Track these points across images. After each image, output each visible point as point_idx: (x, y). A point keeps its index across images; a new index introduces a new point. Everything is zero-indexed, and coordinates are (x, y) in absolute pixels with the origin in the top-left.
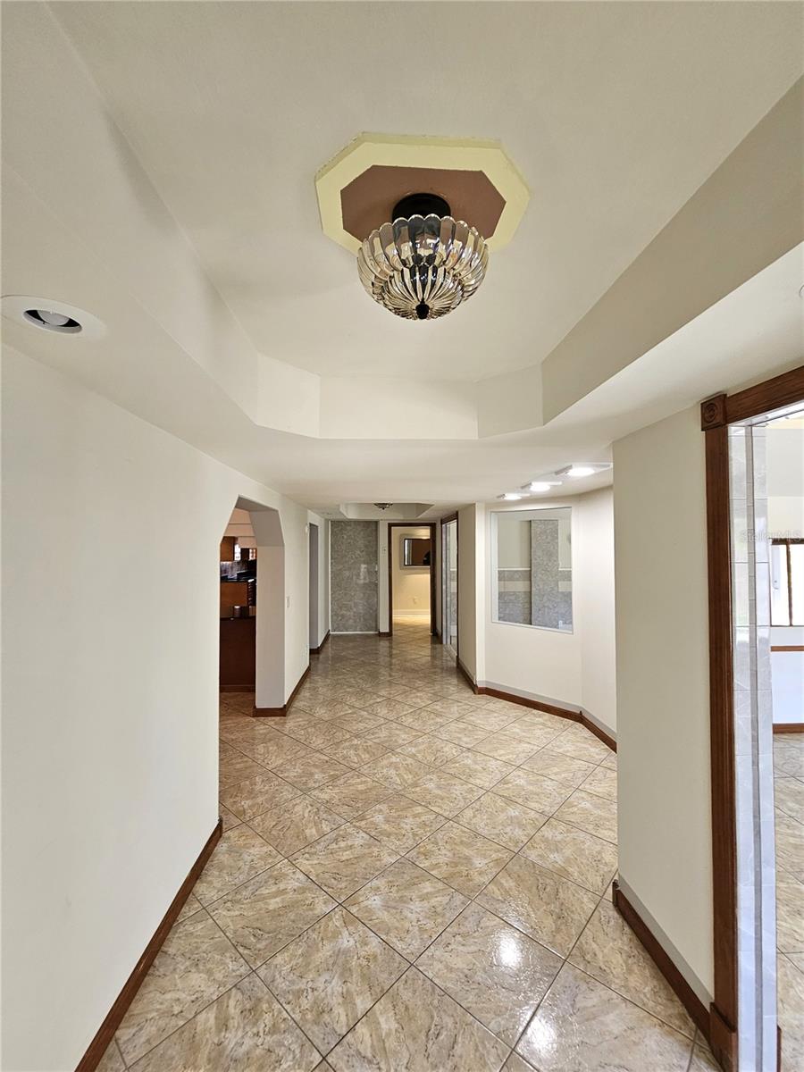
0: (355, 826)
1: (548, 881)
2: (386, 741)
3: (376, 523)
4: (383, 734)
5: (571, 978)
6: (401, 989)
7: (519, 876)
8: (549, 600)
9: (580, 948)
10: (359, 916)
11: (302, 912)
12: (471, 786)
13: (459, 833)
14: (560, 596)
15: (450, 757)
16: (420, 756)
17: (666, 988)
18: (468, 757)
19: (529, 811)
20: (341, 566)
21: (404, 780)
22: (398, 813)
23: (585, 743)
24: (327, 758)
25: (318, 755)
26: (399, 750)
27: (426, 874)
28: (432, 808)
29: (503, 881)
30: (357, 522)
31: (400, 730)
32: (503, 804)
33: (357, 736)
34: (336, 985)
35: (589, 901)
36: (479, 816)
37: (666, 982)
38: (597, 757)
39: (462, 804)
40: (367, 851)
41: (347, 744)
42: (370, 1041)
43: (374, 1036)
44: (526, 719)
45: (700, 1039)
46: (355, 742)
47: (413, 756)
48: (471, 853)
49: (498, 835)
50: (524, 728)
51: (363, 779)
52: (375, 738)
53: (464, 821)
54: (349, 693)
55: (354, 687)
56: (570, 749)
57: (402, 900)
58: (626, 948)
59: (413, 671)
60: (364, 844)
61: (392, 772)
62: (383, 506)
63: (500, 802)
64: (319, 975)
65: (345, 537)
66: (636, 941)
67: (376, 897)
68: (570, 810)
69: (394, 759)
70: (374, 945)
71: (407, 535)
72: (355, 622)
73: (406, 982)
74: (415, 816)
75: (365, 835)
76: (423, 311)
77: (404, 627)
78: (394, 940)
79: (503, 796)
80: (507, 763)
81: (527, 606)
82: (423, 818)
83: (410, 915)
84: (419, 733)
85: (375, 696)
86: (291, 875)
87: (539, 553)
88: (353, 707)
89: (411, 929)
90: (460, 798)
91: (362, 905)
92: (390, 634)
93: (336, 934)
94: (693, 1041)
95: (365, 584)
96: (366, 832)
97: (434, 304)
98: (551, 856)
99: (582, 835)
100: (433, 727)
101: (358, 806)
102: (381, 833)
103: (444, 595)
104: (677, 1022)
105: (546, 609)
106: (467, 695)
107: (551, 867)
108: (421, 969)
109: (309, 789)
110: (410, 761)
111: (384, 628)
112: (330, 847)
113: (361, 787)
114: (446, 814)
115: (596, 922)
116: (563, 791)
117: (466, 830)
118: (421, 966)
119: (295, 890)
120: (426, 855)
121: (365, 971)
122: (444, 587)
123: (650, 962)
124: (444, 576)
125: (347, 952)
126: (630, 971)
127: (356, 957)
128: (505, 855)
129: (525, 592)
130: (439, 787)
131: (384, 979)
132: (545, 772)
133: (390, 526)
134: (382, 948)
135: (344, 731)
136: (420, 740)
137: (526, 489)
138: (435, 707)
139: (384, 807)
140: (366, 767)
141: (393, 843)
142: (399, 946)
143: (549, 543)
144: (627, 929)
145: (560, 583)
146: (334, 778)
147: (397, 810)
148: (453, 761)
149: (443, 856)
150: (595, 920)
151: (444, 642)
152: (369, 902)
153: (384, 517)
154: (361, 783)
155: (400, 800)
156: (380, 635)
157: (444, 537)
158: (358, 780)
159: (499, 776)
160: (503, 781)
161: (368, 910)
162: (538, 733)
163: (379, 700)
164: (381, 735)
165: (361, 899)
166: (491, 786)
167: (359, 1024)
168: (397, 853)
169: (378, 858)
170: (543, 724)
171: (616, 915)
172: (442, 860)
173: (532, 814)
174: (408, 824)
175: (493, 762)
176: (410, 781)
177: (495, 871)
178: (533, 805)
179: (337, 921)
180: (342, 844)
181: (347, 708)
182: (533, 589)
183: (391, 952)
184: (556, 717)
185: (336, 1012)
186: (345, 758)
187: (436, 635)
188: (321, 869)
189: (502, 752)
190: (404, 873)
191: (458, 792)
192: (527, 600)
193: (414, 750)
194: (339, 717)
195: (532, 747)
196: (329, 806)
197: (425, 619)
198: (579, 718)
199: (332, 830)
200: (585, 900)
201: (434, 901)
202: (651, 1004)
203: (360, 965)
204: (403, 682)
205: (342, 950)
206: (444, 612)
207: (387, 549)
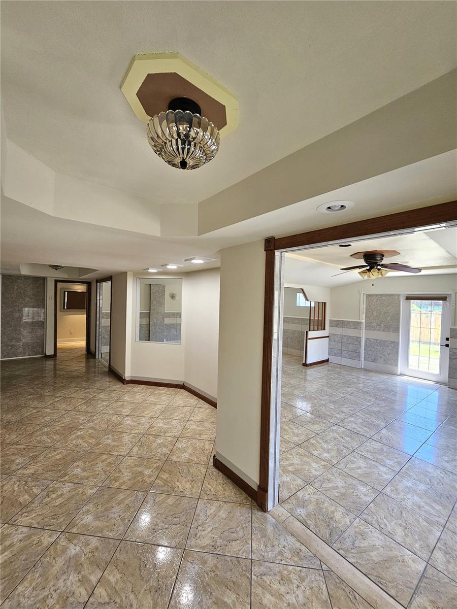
0: (60, 482)
1: (184, 467)
2: (70, 424)
3: (44, 279)
4: (67, 420)
5: (203, 505)
6: (118, 556)
7: (170, 471)
8: (159, 328)
9: (204, 490)
10: (79, 532)
11: (32, 551)
12: (133, 435)
13: (133, 461)
14: (165, 326)
15: (117, 423)
16: (97, 427)
17: (239, 490)
18: (128, 420)
19: (168, 438)
20: (11, 309)
21: (90, 443)
22: (91, 464)
23: (187, 398)
24: (24, 447)
25: (14, 446)
26: (81, 427)
27: (119, 490)
28: (113, 454)
29: (163, 476)
30: (27, 278)
31: (79, 415)
32: (154, 439)
33: (45, 426)
34: (73, 577)
35: (204, 468)
36: (142, 449)
37: (238, 488)
38: (194, 403)
39: (130, 446)
40: (74, 493)
41: (39, 433)
42: (106, 593)
43: (107, 588)
44: (156, 392)
45: (253, 503)
46: (46, 430)
47: (92, 428)
48: (142, 469)
49: (154, 455)
50: (156, 397)
51: (59, 451)
52: (61, 424)
53: (134, 454)
54: (31, 399)
55: (34, 394)
56: (181, 403)
57: (106, 510)
58: (221, 482)
59: (78, 377)
60: (71, 489)
61: (80, 441)
62: (56, 267)
63: (151, 438)
64: (58, 580)
65: (16, 287)
66: (225, 477)
67: (88, 516)
68: (187, 431)
69: (79, 433)
70: (94, 542)
71: (67, 288)
72: (24, 349)
73: (121, 550)
74: (103, 461)
75: (70, 484)
76: (183, 165)
77: (64, 350)
78: (107, 533)
79: (153, 435)
80: (151, 418)
81: (147, 332)
82: (108, 461)
83: (113, 516)
84: (94, 414)
85: (53, 398)
86: (14, 532)
87: (155, 302)
88: (37, 408)
89: (116, 522)
90: (129, 443)
91: (79, 525)
92: (54, 356)
93: (65, 550)
94: (252, 505)
95: (33, 322)
96: (70, 482)
97: (190, 162)
98: (183, 455)
99: (195, 440)
100: (102, 409)
101: (60, 470)
102: (82, 479)
103: (98, 328)
104: (245, 501)
105: (157, 333)
106: (119, 386)
107: (184, 460)
108: (127, 539)
109: (14, 471)
110: (91, 431)
111: (50, 351)
112: (44, 501)
113: (58, 457)
114: (122, 454)
115: (208, 476)
116: (182, 423)
117: (137, 458)
118: (128, 537)
119: (21, 540)
120: (116, 480)
121: (92, 559)
122: (98, 322)
123: (232, 483)
124: (98, 316)
125: (76, 556)
126: (225, 490)
127: (83, 555)
128: (160, 464)
129: (146, 325)
130: (114, 441)
131: (106, 556)
132: (171, 417)
133: (56, 282)
134: (100, 541)
135: (34, 425)
136: (95, 418)
137: (164, 267)
138: (100, 396)
139: (80, 463)
140: (58, 444)
141: (92, 481)
142: (111, 535)
143: (160, 297)
144: (221, 474)
145: (165, 319)
146: (34, 458)
147: (89, 462)
148: (120, 424)
149: (126, 476)
150: (207, 476)
151: (97, 357)
152: (84, 521)
153: (52, 275)
154: (58, 454)
155: (89, 456)
156: (47, 357)
157: (98, 291)
158: (55, 453)
159: (148, 425)
160: (151, 427)
161: (85, 526)
162: (164, 398)
163: (57, 400)
164: (65, 421)
165: (78, 522)
166: (145, 431)
167: (96, 589)
168: (96, 486)
169: (84, 493)
170: (165, 393)
171: (215, 470)
172: (126, 479)
173: (170, 439)
174: (100, 467)
175: (143, 419)
176: (94, 443)
177: (157, 473)
178: (169, 434)
179: (63, 542)
180: (54, 496)
181: (31, 409)
182: (151, 322)
183: (107, 540)
184: (171, 389)
185: (78, 592)
186: (39, 442)
187: (90, 353)
188: (39, 519)
189: (147, 412)
190: (103, 495)
191: (126, 440)
192: (148, 329)
193: (92, 424)
194: (27, 417)
195: (162, 406)
196: (35, 477)
197: (82, 343)
198: (183, 387)
199: (42, 490)
200: (202, 469)
201: (126, 502)
202: (235, 499)
203: (87, 558)
204: (74, 385)
205: (71, 557)
206: (97, 338)
207: (53, 297)
